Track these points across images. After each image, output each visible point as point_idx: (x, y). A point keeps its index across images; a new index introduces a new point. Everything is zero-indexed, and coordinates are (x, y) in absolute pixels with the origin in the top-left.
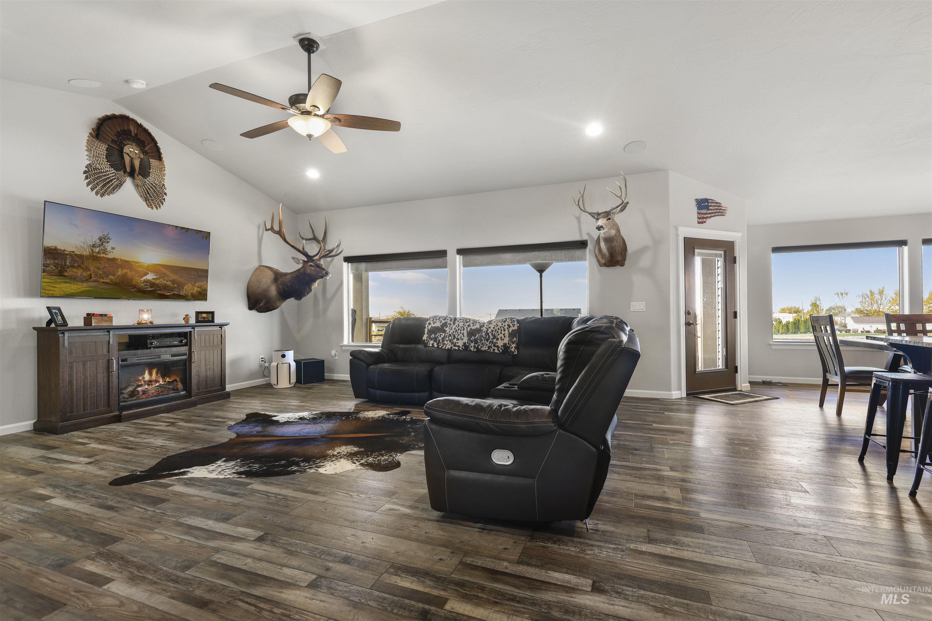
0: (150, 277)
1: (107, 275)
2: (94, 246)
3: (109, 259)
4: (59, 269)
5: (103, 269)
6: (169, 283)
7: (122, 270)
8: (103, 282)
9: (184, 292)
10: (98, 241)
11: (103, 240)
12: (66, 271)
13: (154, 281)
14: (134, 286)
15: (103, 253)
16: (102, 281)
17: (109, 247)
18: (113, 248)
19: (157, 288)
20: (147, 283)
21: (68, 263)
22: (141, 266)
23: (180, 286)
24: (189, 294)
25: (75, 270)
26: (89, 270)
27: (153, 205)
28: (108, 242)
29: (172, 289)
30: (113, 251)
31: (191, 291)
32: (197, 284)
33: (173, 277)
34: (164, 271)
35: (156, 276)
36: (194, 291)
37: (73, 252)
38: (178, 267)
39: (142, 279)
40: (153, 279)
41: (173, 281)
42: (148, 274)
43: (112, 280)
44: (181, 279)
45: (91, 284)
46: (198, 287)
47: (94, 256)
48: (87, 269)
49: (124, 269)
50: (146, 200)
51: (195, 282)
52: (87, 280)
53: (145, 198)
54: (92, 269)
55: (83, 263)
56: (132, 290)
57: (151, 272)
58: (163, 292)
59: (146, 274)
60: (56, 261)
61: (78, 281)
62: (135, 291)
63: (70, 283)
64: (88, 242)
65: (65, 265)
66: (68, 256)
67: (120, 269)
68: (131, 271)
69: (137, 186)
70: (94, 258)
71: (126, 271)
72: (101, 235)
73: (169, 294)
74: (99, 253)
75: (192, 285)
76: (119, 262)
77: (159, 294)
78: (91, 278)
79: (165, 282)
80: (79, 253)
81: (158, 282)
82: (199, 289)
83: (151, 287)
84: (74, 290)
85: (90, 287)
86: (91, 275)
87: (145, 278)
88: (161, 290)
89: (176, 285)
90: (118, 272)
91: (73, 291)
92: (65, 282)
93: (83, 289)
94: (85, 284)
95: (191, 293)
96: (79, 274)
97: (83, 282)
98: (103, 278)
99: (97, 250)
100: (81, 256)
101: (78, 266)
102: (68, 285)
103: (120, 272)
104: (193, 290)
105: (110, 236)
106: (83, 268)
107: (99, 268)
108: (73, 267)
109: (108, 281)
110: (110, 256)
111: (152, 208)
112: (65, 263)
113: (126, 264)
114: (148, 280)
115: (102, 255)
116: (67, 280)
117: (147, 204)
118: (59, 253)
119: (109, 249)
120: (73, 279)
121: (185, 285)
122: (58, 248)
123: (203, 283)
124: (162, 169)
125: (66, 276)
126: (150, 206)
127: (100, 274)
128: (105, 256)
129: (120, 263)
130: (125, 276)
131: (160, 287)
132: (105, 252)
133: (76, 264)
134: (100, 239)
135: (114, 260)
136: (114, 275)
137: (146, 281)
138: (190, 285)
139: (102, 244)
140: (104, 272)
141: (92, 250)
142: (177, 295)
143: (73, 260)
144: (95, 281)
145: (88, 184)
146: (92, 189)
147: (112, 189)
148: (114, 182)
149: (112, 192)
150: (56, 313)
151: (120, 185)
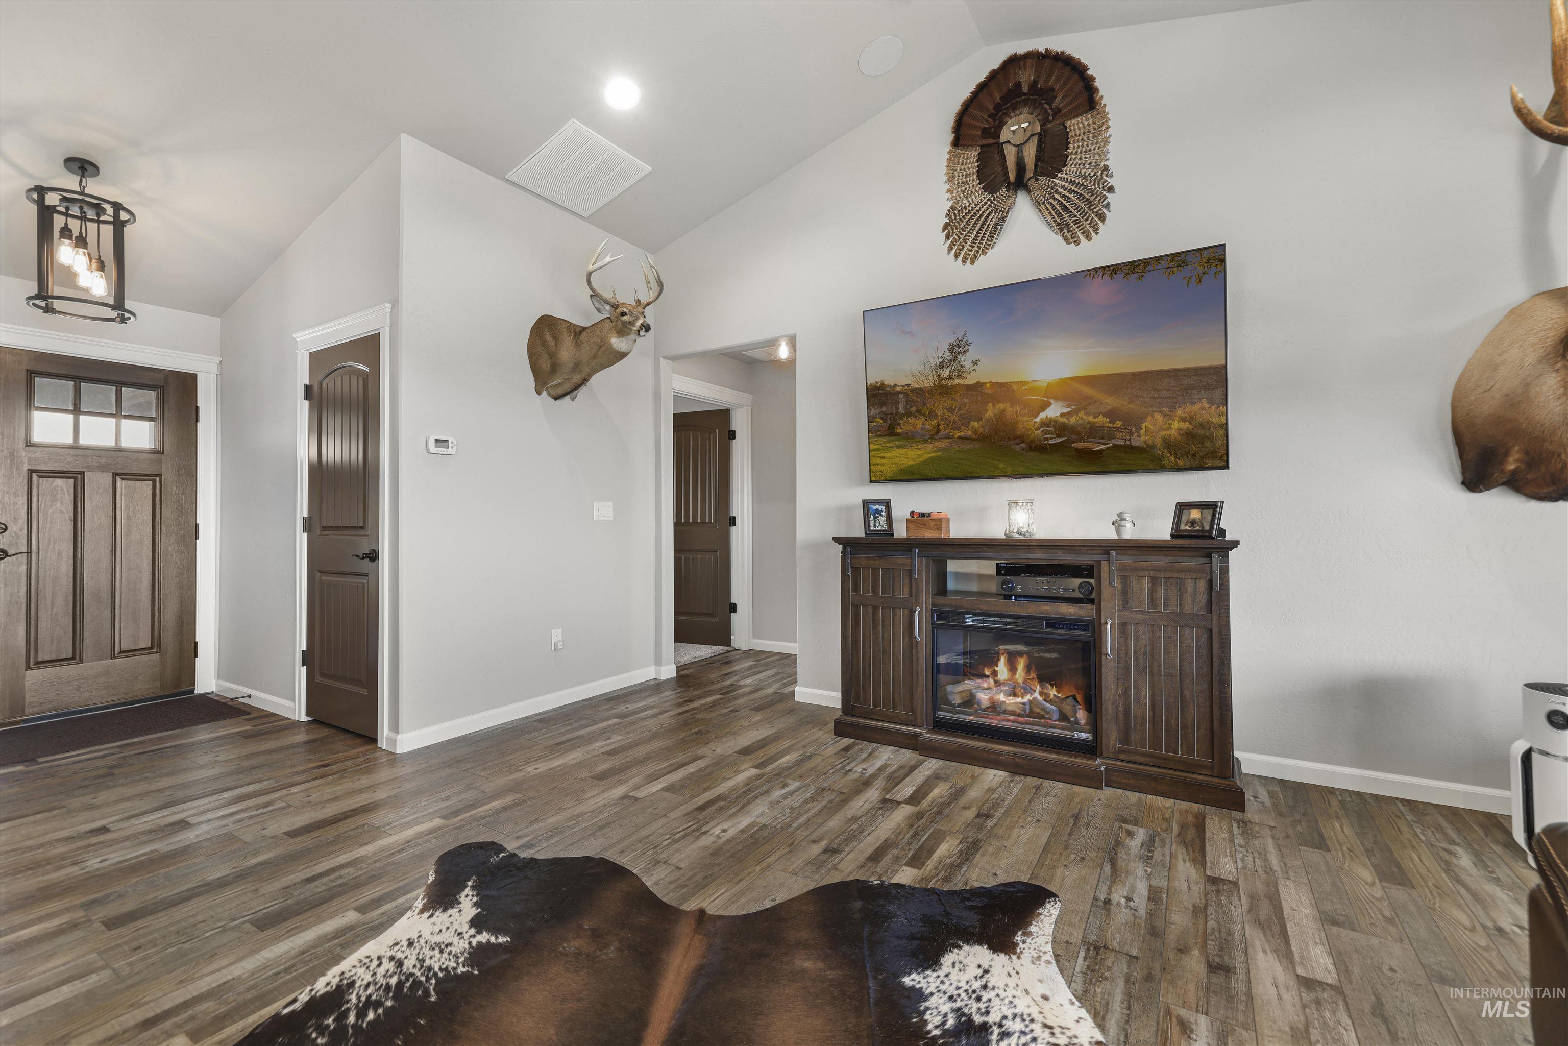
0: (1054, 411)
1: (966, 420)
2: (941, 366)
3: (969, 387)
4: (889, 422)
5: (959, 410)
6: (1101, 420)
7: (994, 405)
8: (960, 438)
9: (1143, 438)
10: (948, 353)
11: (959, 349)
12: (899, 425)
13: (1064, 420)
14: (1021, 439)
15: (958, 376)
16: (958, 434)
17: (966, 360)
18: (975, 363)
19: (1073, 437)
20: (1048, 426)
21: (901, 410)
22: (1032, 391)
23: (1132, 422)
24: (1158, 441)
25: (913, 421)
26: (936, 416)
27: (1079, 234)
28: (965, 352)
29: (1109, 435)
30: (975, 367)
31: (1163, 433)
32: (1179, 412)
33: (1110, 402)
34: (1087, 390)
35: (1068, 406)
36: (1173, 432)
37: (908, 385)
38: (1123, 375)
39: (1038, 420)
40: (1062, 415)
41: (1111, 415)
42: (1049, 405)
43: (975, 431)
44: (1132, 406)
45: (939, 444)
46: (1182, 419)
47: (942, 387)
48: (932, 415)
49: (999, 402)
50: (1062, 227)
51: (1173, 408)
52: (932, 438)
53: (1058, 224)
54: (939, 413)
55: (924, 404)
56: (1017, 448)
57: (1057, 399)
58: (1088, 445)
59: (1045, 406)
60: (884, 409)
61: (918, 441)
62: (1023, 449)
63: (905, 446)
64: (931, 360)
65: (897, 413)
66: (901, 396)
67: (990, 405)
68: (1012, 406)
69: (1037, 204)
70: (942, 390)
71: (1001, 406)
72: (952, 340)
73: (1103, 447)
74: (950, 378)
75: (1165, 415)
76: (988, 389)
77: (1076, 449)
78: (938, 431)
79: (1091, 419)
80: (917, 386)
81: (1073, 420)
82: (1185, 426)
83: (1058, 436)
84: (913, 459)
85: (939, 450)
86: (938, 425)
87: (1043, 415)
88: (1081, 440)
89: (1119, 424)
90: (986, 411)
91: (911, 463)
92: (898, 447)
93: (926, 456)
94: (930, 447)
95: (1163, 438)
96: (920, 426)
97: (925, 441)
98: (959, 430)
99: (946, 372)
100: (920, 392)
101: (917, 411)
102: (902, 451)
103: (991, 412)
104: (1169, 428)
105: (969, 338)
106: (924, 415)
107: (951, 410)
108: (909, 414)
109: (969, 433)
110: (971, 380)
111: (1077, 243)
112: (897, 409)
113: (1003, 391)
114: (1050, 420)
115: (956, 381)
116: (901, 443)
117: (1066, 239)
118: (887, 393)
119: (967, 365)
120: (910, 438)
121: (1143, 419)
122: (886, 383)
123: (1197, 407)
124: (1099, 131)
125: (898, 435)
126: (1070, 239)
127: (954, 422)
128: (961, 382)
129: (989, 391)
130: (1000, 417)
131: (1079, 434)
132: (961, 373)
133: (914, 409)
134: (952, 349)
135: (979, 385)
136: (979, 419)
137: (1046, 423)
138: (1159, 417)
139: (955, 359)
140: (961, 417)
141: (939, 375)
142: (1125, 446)
143: (910, 402)
144: (947, 437)
145: (950, 248)
146: (956, 256)
147: (991, 237)
148: (994, 219)
149: (989, 245)
150: (878, 512)
151: (1003, 219)
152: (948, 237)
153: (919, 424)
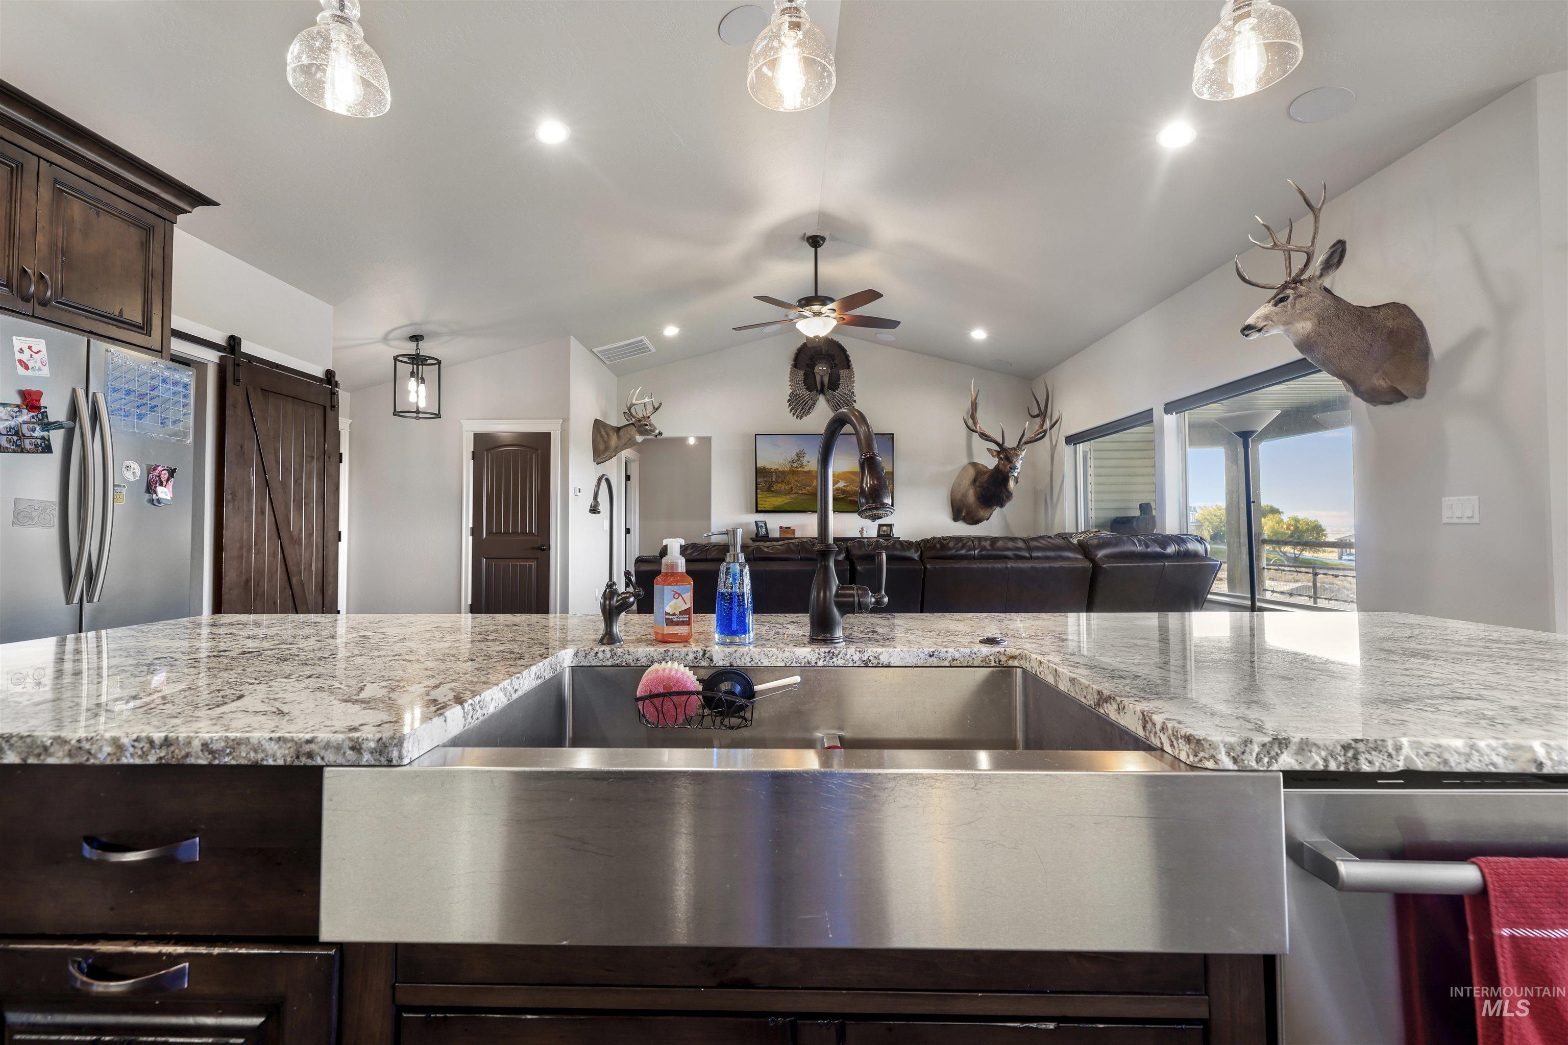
0: (841, 484)
1: (804, 486)
2: (793, 462)
3: (805, 472)
4: (768, 485)
5: (801, 481)
11: (800, 455)
12: (771, 487)
13: (844, 488)
15: (800, 467)
16: (801, 492)
17: (804, 460)
18: (808, 462)
19: (848, 495)
21: (774, 480)
25: (779, 485)
26: (791, 484)
28: (803, 456)
34: (853, 477)
35: (846, 483)
37: (777, 469)
39: (835, 488)
40: (844, 486)
42: (839, 482)
43: (808, 491)
45: (792, 496)
48: (789, 483)
52: (789, 493)
54: (792, 482)
55: (785, 478)
57: (841, 480)
59: (837, 482)
60: (763, 479)
61: (783, 494)
63: (777, 496)
64: (788, 459)
65: (772, 481)
66: (774, 474)
67: (815, 480)
69: (828, 401)
70: (794, 472)
72: (797, 451)
74: (797, 467)
77: (850, 500)
78: (792, 490)
79: (855, 488)
80: (782, 470)
81: (848, 489)
83: (843, 495)
84: (779, 503)
85: (792, 498)
86: (792, 488)
87: (836, 486)
88: (851, 497)
90: (813, 483)
91: (777, 505)
92: (773, 497)
93: (787, 501)
94: (788, 497)
97: (786, 495)
98: (801, 490)
99: (795, 465)
100: (783, 472)
101: (782, 481)
102: (774, 498)
105: (805, 451)
106: (785, 483)
107: (797, 481)
108: (778, 482)
109: (806, 492)
110: (806, 469)
112: (772, 479)
115: (800, 469)
116: (775, 495)
118: (767, 472)
119: (805, 462)
120: (779, 493)
122: (767, 467)
124: (851, 376)
125: (771, 491)
127: (799, 487)
128: (802, 470)
131: (850, 494)
132: (802, 466)
133: (780, 480)
134: (797, 455)
135: (809, 472)
136: (810, 486)
137: (838, 489)
139: (799, 459)
140: (802, 485)
141: (792, 466)
143: (778, 477)
144: (796, 493)
145: (791, 411)
146: (794, 414)
147: (809, 410)
148: (810, 403)
149: (808, 413)
150: (762, 526)
151: (815, 404)
152: (790, 406)
153: (783, 487)
